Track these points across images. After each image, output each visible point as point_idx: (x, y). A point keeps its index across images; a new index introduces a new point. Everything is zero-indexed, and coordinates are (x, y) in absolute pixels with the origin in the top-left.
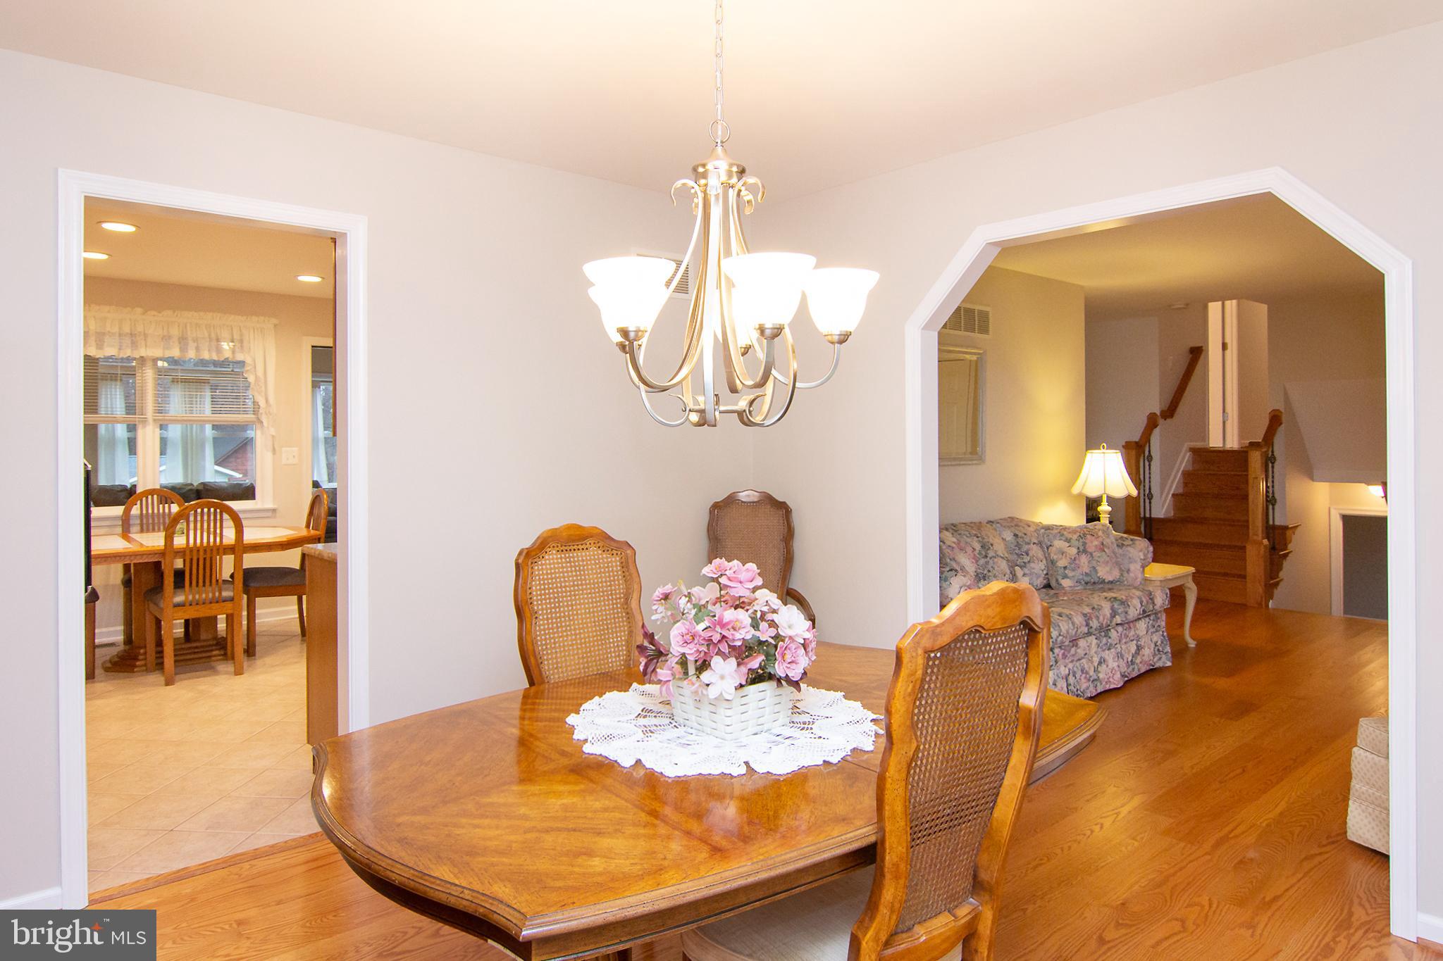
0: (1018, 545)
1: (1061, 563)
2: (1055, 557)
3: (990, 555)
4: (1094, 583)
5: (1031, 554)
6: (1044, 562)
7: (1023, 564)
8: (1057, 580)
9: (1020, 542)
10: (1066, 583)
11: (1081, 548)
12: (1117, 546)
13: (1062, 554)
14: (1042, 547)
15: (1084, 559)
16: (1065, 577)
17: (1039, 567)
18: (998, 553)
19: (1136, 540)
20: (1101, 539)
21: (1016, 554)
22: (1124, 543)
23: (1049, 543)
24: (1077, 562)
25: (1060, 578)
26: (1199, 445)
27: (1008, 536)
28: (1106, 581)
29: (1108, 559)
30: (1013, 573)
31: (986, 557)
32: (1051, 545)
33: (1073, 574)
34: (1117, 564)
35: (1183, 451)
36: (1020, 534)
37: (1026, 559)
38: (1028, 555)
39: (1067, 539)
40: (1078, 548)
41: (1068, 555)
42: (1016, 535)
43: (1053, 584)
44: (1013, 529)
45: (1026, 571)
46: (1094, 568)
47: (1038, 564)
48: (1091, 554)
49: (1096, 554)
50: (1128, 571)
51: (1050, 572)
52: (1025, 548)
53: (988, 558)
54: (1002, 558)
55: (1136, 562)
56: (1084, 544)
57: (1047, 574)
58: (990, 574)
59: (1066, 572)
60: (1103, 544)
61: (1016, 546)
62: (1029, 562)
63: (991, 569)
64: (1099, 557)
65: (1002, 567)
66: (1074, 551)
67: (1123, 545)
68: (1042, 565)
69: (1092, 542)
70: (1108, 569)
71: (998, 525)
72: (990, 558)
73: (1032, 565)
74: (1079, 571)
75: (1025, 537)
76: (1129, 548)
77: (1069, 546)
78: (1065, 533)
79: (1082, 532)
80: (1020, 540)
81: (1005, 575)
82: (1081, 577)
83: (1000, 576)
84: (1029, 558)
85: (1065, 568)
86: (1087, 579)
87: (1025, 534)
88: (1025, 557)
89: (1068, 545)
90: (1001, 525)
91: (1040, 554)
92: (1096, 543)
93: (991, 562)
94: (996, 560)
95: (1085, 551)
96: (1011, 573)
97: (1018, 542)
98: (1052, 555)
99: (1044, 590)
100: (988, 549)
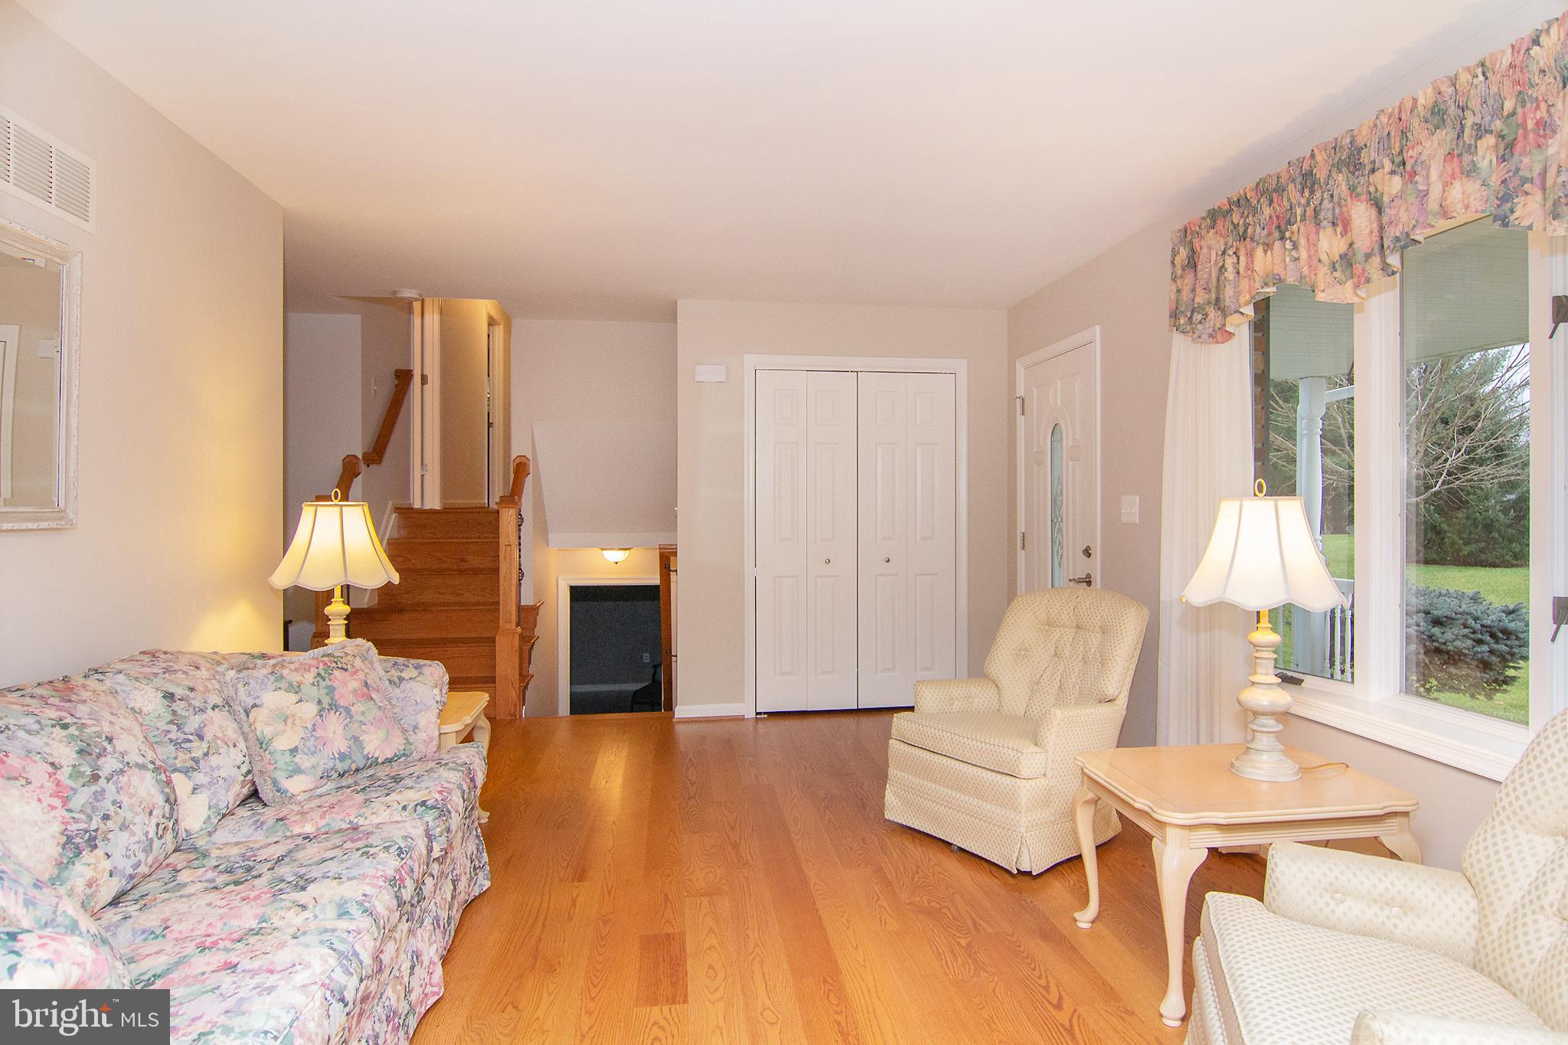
0: (177, 721)
1: (282, 744)
2: (268, 731)
3: (104, 773)
4: (357, 770)
5: (209, 735)
6: (242, 745)
7: (193, 764)
8: (275, 783)
9: (180, 712)
10: (296, 786)
11: (326, 700)
12: (390, 682)
13: (285, 721)
14: (232, 712)
15: (334, 724)
16: (297, 771)
17: (229, 764)
18: (127, 759)
19: (424, 665)
20: (361, 676)
21: (171, 741)
22: (403, 675)
23: (250, 701)
24: (319, 733)
25: (280, 776)
26: (402, 503)
27: (149, 700)
28: (380, 761)
29: (379, 713)
30: (172, 799)
31: (95, 778)
32: (255, 706)
33: (313, 760)
34: (397, 720)
35: (388, 512)
36: (179, 692)
37: (198, 749)
38: (201, 738)
39: (291, 685)
40: (320, 702)
41: (298, 722)
42: (170, 696)
43: (266, 792)
44: (158, 681)
45: (200, 778)
46: (356, 739)
47: (228, 754)
48: (348, 710)
49: (358, 708)
50: (416, 728)
51: (257, 768)
52: (193, 723)
53: (102, 782)
54: (142, 767)
55: (428, 708)
56: (331, 690)
57: (249, 772)
58: (110, 824)
59: (297, 760)
60: (366, 684)
61: (171, 722)
62: (206, 754)
63: (112, 810)
64: (363, 713)
65: (143, 793)
66: (310, 710)
67: (401, 679)
68: (236, 756)
69: (346, 684)
70: (381, 734)
71: (121, 678)
72: (108, 780)
73: (214, 760)
74: (327, 751)
75: (192, 695)
76: (413, 685)
77: (300, 701)
78: (285, 672)
79: (321, 666)
80: (179, 707)
81: (151, 814)
82: (331, 764)
83: (137, 820)
84: (205, 745)
85: (294, 751)
86: (341, 767)
87: (192, 689)
88: (196, 743)
89: (294, 698)
90: (128, 675)
91: (231, 731)
92: (353, 684)
93: (111, 788)
94: (123, 780)
95: (334, 707)
96: (167, 800)
97: (174, 712)
98: (259, 726)
99: (243, 812)
100: (99, 756)
